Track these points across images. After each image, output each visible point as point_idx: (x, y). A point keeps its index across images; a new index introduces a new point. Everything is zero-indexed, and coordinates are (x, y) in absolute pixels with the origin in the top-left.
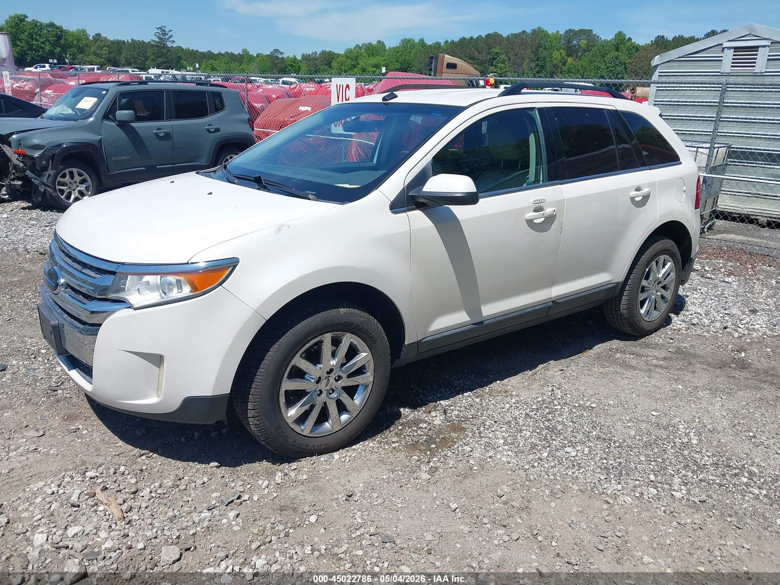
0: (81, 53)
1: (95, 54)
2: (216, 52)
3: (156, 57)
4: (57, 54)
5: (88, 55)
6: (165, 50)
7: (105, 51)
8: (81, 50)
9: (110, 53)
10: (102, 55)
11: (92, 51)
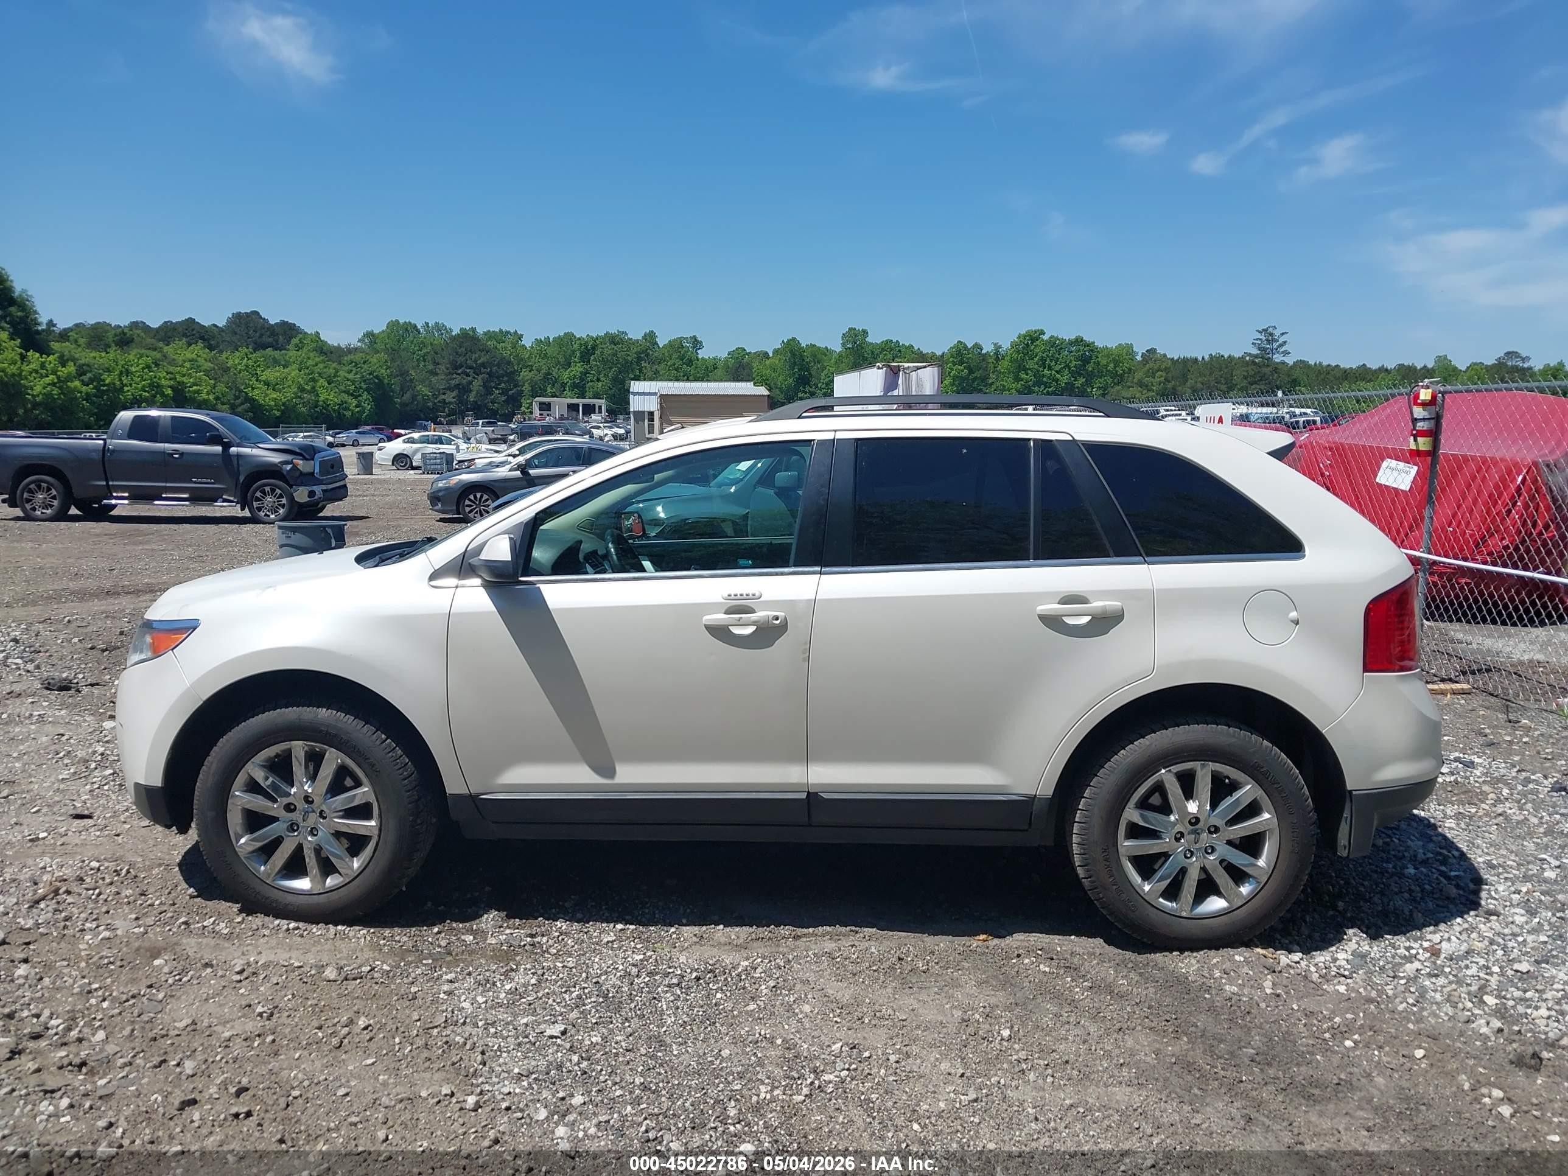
0: (1118, 384)
1: (1141, 384)
2: (1374, 365)
3: (1249, 383)
4: (1078, 387)
5: (1129, 387)
6: (1266, 370)
7: (1160, 376)
8: (1119, 379)
9: (1167, 380)
10: (1152, 385)
11: (1135, 380)
